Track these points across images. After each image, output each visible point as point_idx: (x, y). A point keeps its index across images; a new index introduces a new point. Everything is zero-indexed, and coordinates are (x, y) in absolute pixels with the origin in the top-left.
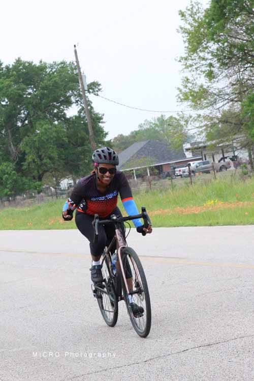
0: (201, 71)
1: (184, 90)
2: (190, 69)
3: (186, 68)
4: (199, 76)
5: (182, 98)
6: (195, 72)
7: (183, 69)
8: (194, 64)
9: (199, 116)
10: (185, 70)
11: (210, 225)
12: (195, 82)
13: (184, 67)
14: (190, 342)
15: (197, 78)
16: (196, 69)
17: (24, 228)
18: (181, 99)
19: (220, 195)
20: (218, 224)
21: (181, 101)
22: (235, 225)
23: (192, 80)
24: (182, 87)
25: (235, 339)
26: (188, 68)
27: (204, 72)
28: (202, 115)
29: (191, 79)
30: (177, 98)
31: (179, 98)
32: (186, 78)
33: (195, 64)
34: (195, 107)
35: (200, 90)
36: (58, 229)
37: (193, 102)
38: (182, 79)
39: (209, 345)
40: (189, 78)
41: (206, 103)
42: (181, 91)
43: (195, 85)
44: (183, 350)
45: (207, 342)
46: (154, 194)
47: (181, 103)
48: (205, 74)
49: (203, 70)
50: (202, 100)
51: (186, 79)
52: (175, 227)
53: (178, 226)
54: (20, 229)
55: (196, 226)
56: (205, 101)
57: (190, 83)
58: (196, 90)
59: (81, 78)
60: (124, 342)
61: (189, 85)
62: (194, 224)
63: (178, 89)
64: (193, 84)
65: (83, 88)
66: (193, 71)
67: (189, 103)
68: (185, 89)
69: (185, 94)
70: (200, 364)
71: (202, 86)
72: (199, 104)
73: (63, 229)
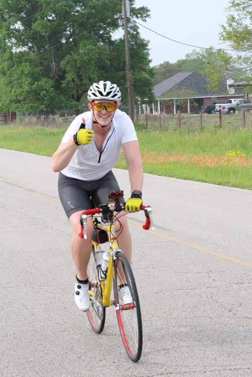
0: (248, 12)
1: (228, 28)
2: (237, 8)
3: (232, 6)
4: (245, 16)
5: (225, 36)
6: (241, 12)
7: (229, 7)
8: (241, 3)
9: (240, 58)
10: (232, 9)
11: (220, 184)
12: (240, 22)
13: (231, 5)
15: (243, 18)
16: (244, 8)
17: (44, 153)
18: (224, 38)
19: (244, 146)
21: (224, 39)
22: (244, 189)
23: (238, 20)
24: (226, 25)
25: (161, 375)
26: (235, 7)
27: (250, 13)
28: (243, 57)
29: (237, 17)
30: (220, 36)
31: (222, 36)
32: (231, 16)
33: (243, 3)
34: (237, 48)
35: (244, 30)
37: (235, 42)
38: (228, 17)
40: (235, 17)
41: (248, 45)
42: (225, 29)
43: (240, 25)
46: (181, 134)
47: (223, 41)
48: (250, 16)
49: (250, 11)
50: (245, 41)
51: (231, 18)
52: (185, 179)
53: (188, 180)
54: (39, 154)
55: (206, 182)
56: (248, 43)
57: (236, 22)
58: (240, 30)
59: (125, 5)
60: (46, 352)
61: (234, 24)
62: (205, 179)
63: (223, 26)
64: (238, 23)
65: (126, 15)
66: (240, 10)
67: (232, 43)
68: (230, 28)
69: (229, 33)
71: (246, 27)
72: (242, 45)
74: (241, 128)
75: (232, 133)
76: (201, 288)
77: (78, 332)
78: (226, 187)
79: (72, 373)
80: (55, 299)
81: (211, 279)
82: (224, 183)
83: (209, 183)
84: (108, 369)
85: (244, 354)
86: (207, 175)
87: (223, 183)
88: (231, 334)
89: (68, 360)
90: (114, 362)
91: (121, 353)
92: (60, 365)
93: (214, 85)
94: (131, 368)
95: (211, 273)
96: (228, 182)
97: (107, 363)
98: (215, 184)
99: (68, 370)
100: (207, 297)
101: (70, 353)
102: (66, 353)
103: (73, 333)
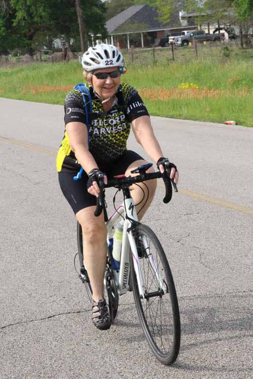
11: (172, 117)
14: (62, 302)
19: (197, 78)
20: (179, 117)
22: (196, 120)
36: (28, 100)
39: (79, 312)
44: (50, 315)
45: (78, 308)
55: (158, 116)
62: (157, 112)
70: (56, 343)
73: (34, 101)
74: (193, 61)
75: (184, 65)
76: (150, 221)
77: (29, 270)
78: (178, 120)
79: (23, 309)
80: (7, 239)
81: (161, 212)
82: (177, 116)
83: (162, 117)
84: (58, 304)
85: (191, 283)
86: (159, 108)
87: (175, 116)
88: (179, 264)
89: (18, 298)
90: (64, 297)
91: (71, 289)
92: (11, 303)
93: (165, 17)
94: (81, 303)
95: (160, 206)
96: (180, 115)
97: (57, 299)
98: (167, 117)
99: (19, 307)
100: (156, 229)
101: (20, 290)
102: (17, 291)
103: (25, 271)
